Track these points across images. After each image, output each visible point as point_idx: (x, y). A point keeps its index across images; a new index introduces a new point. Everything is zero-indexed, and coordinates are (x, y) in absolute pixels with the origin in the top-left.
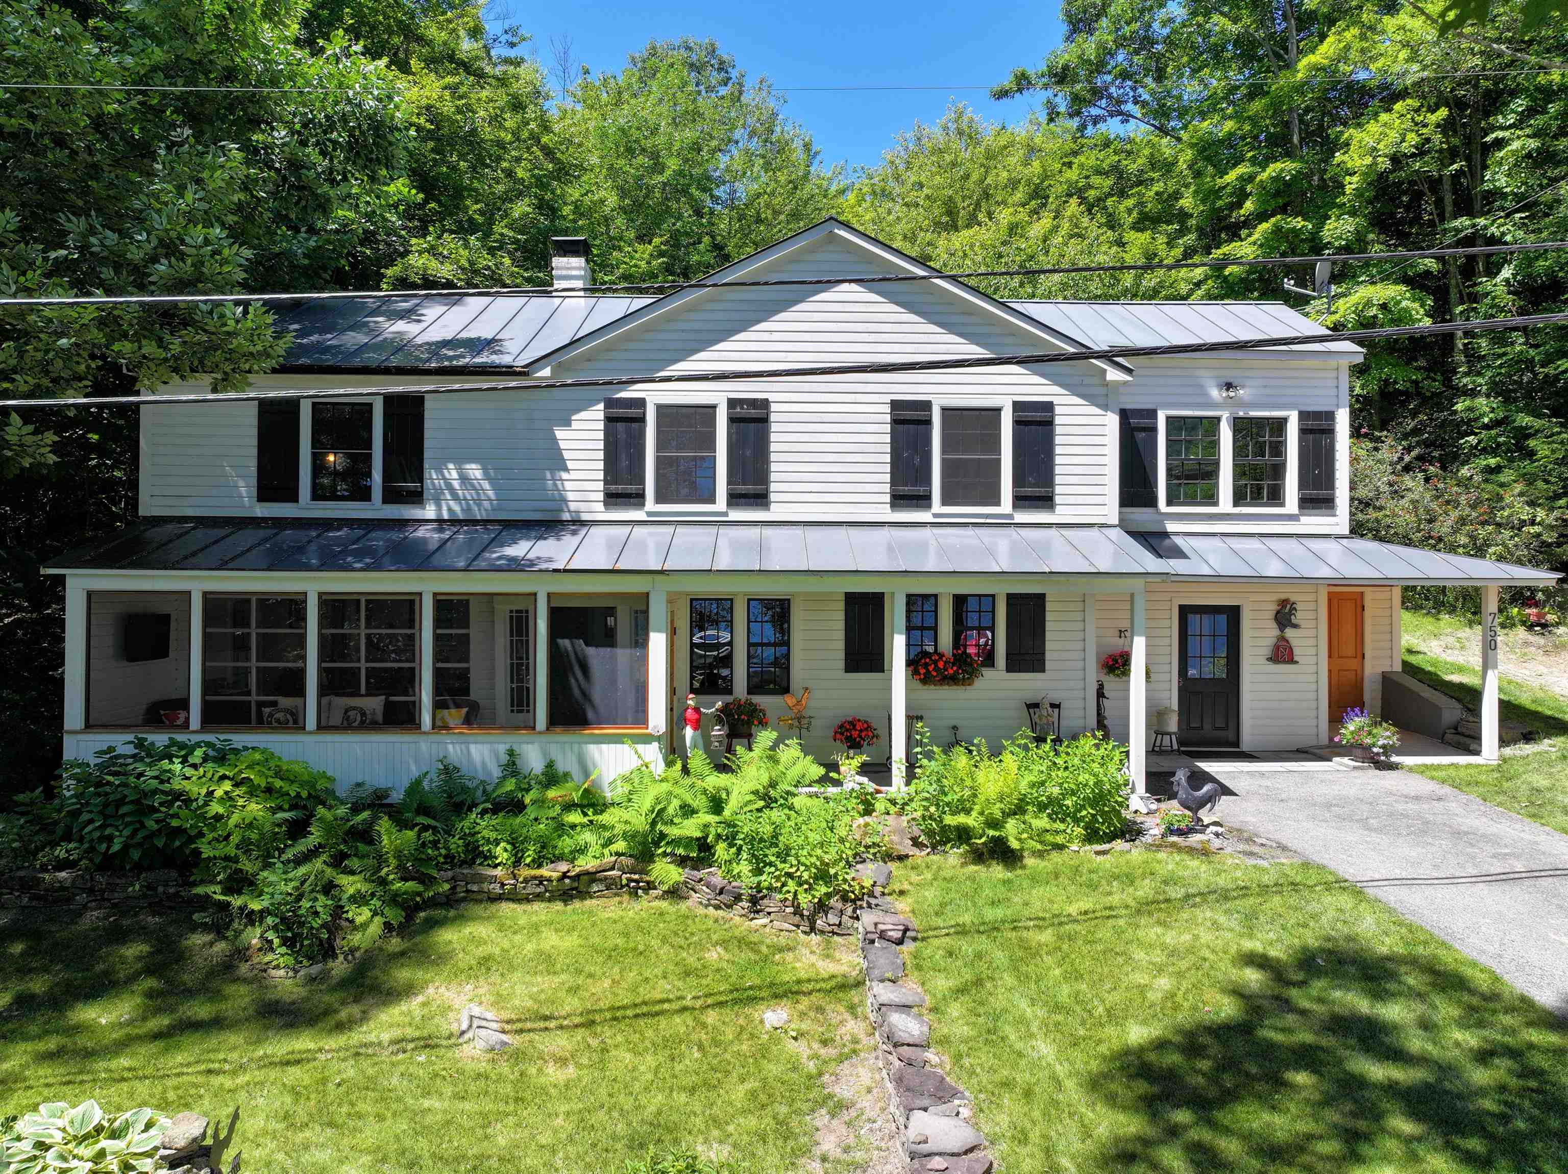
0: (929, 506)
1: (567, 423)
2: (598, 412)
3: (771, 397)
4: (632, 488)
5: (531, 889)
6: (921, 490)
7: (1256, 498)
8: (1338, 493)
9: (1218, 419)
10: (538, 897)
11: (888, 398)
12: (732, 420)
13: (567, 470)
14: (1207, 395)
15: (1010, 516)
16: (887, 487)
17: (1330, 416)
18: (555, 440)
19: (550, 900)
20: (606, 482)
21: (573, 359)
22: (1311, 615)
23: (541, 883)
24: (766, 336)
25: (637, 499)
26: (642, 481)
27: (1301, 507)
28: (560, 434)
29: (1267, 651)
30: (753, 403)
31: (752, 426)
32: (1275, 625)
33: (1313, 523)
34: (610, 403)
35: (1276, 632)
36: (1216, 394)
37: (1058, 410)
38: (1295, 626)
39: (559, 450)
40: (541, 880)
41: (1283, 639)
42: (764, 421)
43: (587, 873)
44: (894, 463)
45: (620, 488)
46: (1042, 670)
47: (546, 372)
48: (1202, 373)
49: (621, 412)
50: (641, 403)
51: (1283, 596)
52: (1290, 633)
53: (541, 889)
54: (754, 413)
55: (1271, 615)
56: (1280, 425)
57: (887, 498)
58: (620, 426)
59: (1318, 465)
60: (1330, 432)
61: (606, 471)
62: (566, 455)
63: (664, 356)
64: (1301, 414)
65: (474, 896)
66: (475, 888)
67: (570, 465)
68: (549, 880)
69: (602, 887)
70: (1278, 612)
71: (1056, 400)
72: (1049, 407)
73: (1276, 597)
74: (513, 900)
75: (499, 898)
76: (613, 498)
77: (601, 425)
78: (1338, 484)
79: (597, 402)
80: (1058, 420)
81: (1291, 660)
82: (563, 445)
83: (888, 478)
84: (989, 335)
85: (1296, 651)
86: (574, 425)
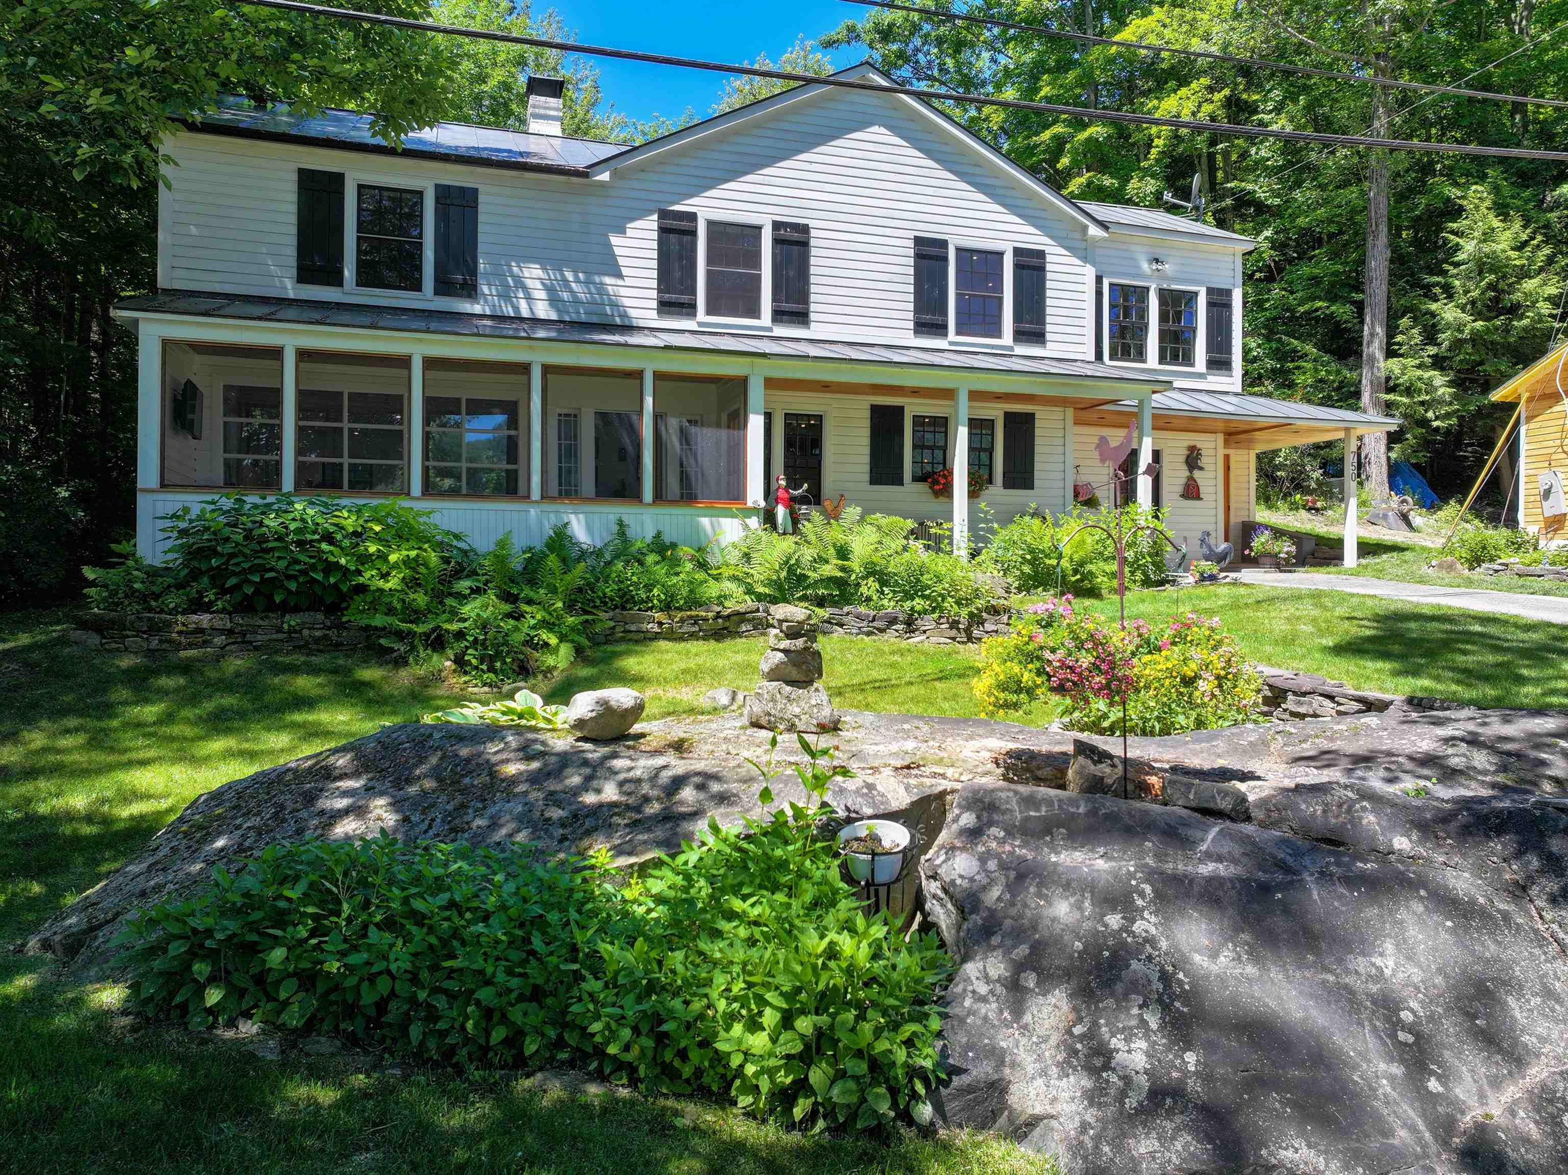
0: (945, 335)
1: (622, 231)
2: (651, 223)
3: (811, 224)
4: (685, 298)
5: (686, 628)
6: (938, 319)
7: (1175, 359)
8: (1234, 358)
9: (1148, 289)
10: (693, 636)
11: (912, 234)
12: (777, 241)
13: (620, 276)
14: (1138, 267)
15: (1011, 349)
16: (911, 315)
17: (1228, 293)
18: (609, 246)
19: (705, 638)
20: (660, 290)
21: (630, 168)
22: (1212, 460)
23: (696, 623)
24: (807, 166)
25: (689, 309)
26: (693, 292)
27: (1208, 368)
28: (614, 240)
29: (1180, 489)
30: (796, 227)
31: (796, 248)
32: (1185, 467)
33: (1217, 381)
34: (664, 214)
35: (1187, 474)
36: (1145, 266)
37: (1049, 258)
38: (1201, 469)
39: (614, 256)
40: (696, 620)
41: (1191, 479)
42: (805, 244)
43: (738, 613)
44: (918, 293)
45: (673, 297)
46: (1031, 487)
47: (605, 177)
48: (1138, 248)
49: (675, 224)
50: (693, 217)
51: (1192, 443)
52: (1197, 474)
53: (696, 628)
54: (796, 236)
55: (1183, 458)
56: (1192, 297)
57: (911, 325)
58: (673, 238)
59: (1220, 334)
60: (1228, 306)
61: (660, 280)
62: (621, 261)
63: (716, 174)
64: (1210, 291)
65: (631, 636)
66: (633, 628)
67: (625, 271)
68: (705, 619)
69: (750, 627)
70: (1188, 457)
71: (1047, 250)
72: (1041, 254)
73: (1186, 444)
74: (669, 640)
75: (656, 637)
76: (666, 307)
77: (655, 235)
78: (1234, 350)
79: (651, 212)
80: (1049, 267)
81: (1198, 497)
82: (617, 251)
83: (911, 306)
84: (994, 187)
85: (1202, 490)
86: (629, 233)
